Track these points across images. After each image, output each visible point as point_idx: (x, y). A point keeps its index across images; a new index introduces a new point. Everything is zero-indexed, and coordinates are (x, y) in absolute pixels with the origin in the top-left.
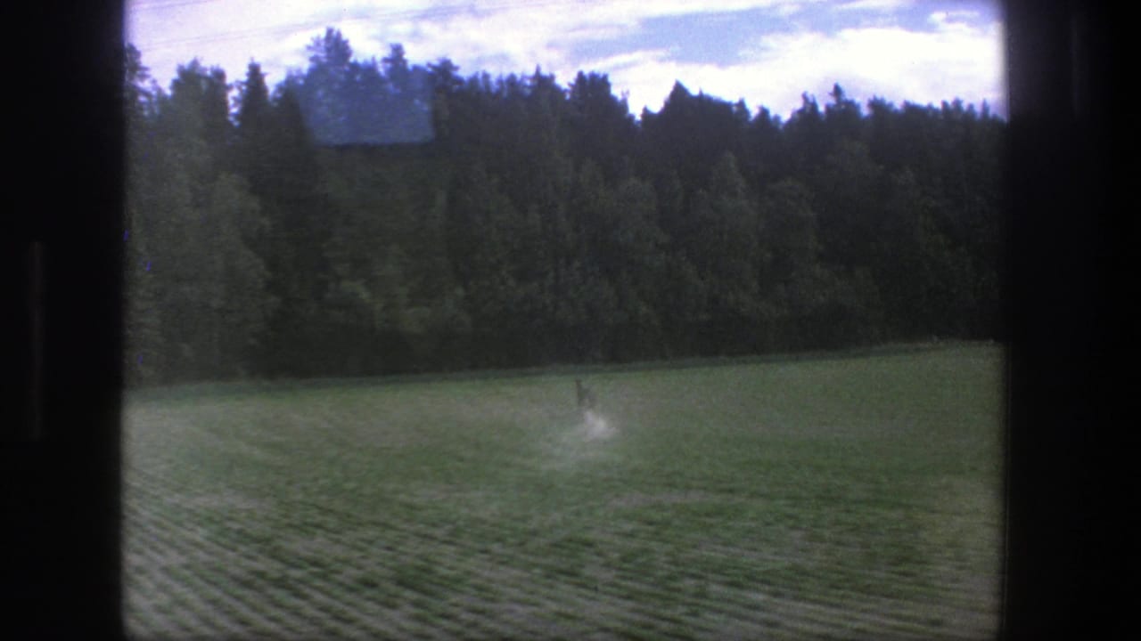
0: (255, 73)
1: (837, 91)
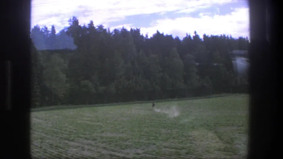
0: (53, 27)
1: (195, 32)
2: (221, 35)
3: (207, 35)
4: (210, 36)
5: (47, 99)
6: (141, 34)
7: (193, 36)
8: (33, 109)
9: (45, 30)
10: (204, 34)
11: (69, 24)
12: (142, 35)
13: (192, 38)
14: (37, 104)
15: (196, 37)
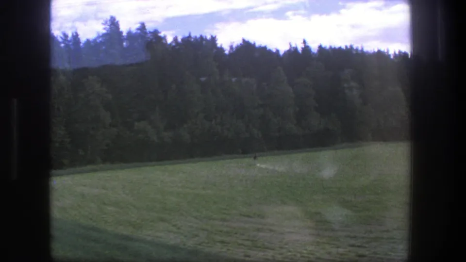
1: (304, 42)
2: (346, 47)
3: (323, 46)
4: (328, 47)
5: (81, 152)
6: (219, 45)
7: (302, 48)
8: (54, 172)
9: (64, 38)
10: (319, 45)
11: (105, 29)
12: (221, 45)
13: (300, 52)
14: (66, 161)
15: (306, 49)
